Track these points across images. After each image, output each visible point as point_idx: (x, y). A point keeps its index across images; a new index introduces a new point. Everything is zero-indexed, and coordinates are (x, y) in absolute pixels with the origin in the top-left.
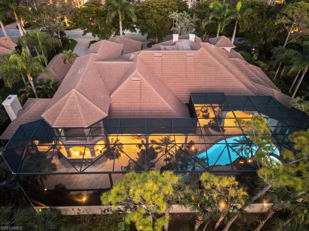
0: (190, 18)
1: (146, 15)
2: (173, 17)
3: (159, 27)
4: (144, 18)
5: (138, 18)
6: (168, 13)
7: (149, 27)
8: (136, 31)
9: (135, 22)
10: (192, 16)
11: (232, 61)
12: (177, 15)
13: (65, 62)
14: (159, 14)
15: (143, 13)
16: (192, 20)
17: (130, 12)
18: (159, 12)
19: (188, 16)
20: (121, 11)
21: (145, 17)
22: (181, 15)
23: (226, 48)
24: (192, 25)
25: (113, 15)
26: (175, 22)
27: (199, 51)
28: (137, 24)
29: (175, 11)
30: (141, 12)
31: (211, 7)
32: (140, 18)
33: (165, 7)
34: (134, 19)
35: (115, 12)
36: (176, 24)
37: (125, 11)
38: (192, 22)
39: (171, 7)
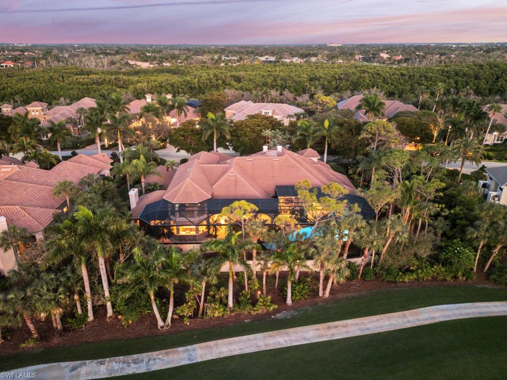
0: (283, 135)
1: (239, 133)
2: (265, 135)
3: (252, 144)
4: (238, 137)
5: (232, 136)
6: (261, 131)
7: (243, 144)
8: (229, 149)
9: (229, 140)
10: (284, 134)
11: (314, 167)
12: (270, 133)
13: (167, 170)
14: (252, 132)
15: (237, 131)
16: (285, 137)
17: (224, 130)
18: (252, 130)
19: (280, 133)
20: (217, 129)
21: (239, 135)
22: (274, 133)
23: (312, 158)
24: (284, 142)
25: (209, 133)
26: (268, 139)
27: (283, 157)
28: (231, 141)
29: (268, 129)
30: (234, 131)
31: (299, 125)
32: (234, 136)
33: (258, 125)
34: (228, 137)
35: (210, 130)
36: (269, 140)
37: (220, 129)
38: (284, 139)
39: (264, 126)
